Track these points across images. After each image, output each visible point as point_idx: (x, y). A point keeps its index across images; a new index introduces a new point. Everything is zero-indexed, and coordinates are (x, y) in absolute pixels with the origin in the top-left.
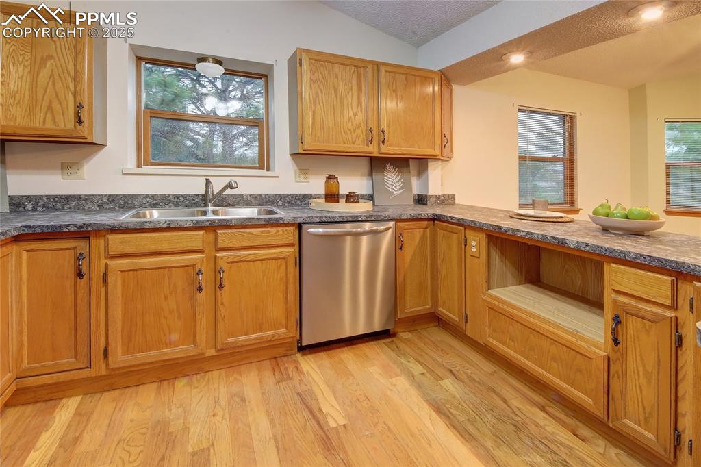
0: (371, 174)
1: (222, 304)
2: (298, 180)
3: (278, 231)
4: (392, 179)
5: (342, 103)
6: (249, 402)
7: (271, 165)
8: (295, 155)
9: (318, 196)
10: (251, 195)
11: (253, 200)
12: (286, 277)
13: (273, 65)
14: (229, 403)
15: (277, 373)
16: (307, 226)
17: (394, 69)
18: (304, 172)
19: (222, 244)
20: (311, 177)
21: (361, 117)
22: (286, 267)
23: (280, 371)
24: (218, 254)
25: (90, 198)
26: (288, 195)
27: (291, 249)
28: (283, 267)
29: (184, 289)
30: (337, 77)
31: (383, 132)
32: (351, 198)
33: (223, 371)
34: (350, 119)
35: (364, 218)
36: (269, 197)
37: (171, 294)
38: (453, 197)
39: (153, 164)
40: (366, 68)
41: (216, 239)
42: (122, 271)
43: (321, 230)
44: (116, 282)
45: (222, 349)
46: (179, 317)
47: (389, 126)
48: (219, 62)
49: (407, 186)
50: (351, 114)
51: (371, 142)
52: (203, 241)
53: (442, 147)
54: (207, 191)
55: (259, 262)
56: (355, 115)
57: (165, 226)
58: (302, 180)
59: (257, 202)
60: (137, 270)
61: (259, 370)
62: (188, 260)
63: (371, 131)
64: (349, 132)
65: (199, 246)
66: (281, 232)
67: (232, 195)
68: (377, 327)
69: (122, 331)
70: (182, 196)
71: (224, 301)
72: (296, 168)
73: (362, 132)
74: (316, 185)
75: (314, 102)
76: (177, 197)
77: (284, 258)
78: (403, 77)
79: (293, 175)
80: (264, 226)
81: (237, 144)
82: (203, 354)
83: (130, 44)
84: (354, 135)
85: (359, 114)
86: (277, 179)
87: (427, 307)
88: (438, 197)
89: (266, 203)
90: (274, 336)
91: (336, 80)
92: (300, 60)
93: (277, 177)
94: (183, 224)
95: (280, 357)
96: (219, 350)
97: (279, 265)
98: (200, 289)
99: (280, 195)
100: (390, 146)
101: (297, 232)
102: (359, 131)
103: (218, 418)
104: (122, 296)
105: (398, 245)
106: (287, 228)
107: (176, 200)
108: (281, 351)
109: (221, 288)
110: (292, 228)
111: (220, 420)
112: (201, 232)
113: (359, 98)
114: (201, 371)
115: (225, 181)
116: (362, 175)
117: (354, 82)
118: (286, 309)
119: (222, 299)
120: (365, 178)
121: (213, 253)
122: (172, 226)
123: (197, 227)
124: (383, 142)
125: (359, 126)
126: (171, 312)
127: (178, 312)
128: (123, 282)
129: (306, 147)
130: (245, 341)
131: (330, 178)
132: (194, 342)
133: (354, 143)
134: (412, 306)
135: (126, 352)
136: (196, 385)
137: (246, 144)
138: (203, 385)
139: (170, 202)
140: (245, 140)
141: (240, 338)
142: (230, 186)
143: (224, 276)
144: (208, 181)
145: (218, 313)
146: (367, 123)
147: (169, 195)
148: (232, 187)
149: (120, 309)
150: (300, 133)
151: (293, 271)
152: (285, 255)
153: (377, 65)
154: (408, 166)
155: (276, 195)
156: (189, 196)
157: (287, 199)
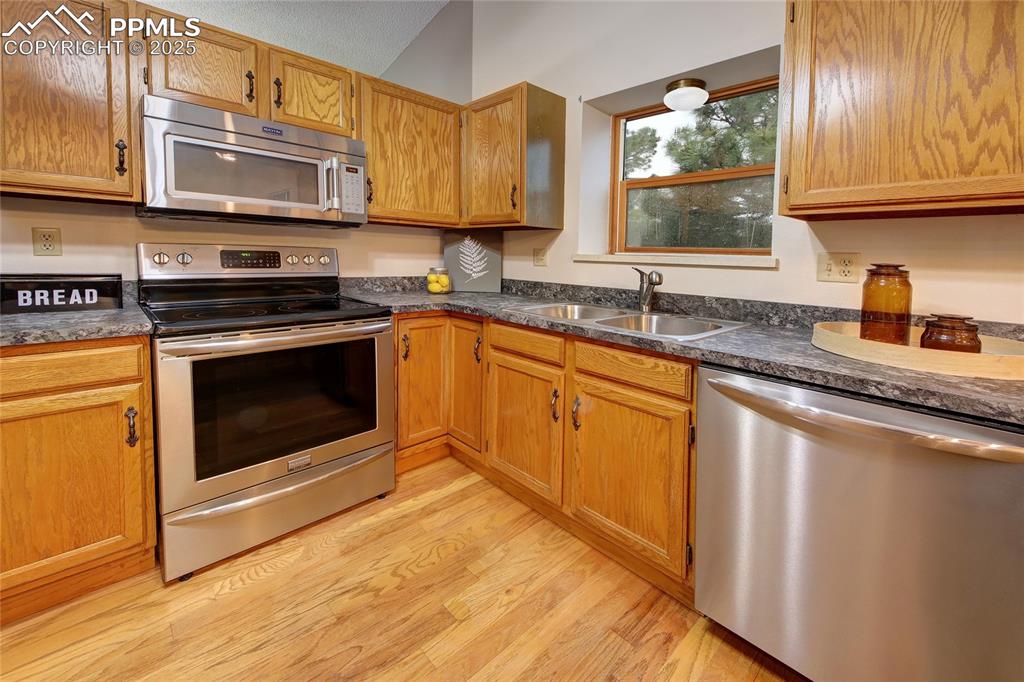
1: (578, 451)
2: (825, 276)
3: (657, 366)
6: (551, 616)
10: (717, 299)
11: (721, 309)
12: (670, 455)
14: (536, 594)
15: (633, 615)
18: (842, 259)
22: (670, 437)
23: (640, 619)
25: (548, 286)
26: (794, 307)
27: (681, 407)
28: (665, 435)
33: (588, 549)
36: (752, 306)
39: (627, 250)
41: (575, 352)
42: (499, 365)
45: (577, 516)
46: (538, 443)
55: (627, 410)
58: (836, 273)
59: (728, 313)
60: (508, 369)
61: (619, 589)
66: (662, 369)
70: (625, 291)
71: (580, 447)
72: (822, 250)
77: (667, 419)
79: (813, 266)
86: (773, 272)
89: (746, 316)
93: (775, 269)
95: (671, 598)
97: (658, 428)
98: (555, 416)
99: (775, 305)
103: (506, 599)
106: (674, 364)
109: (577, 426)
110: (683, 368)
111: (504, 603)
118: (668, 517)
119: (577, 444)
127: (538, 435)
129: (793, 200)
131: (880, 271)
135: (500, 456)
136: (546, 542)
138: (552, 546)
139: (613, 298)
141: (598, 516)
147: (611, 289)
150: (783, 173)
152: (670, 414)
155: (766, 303)
157: (793, 316)
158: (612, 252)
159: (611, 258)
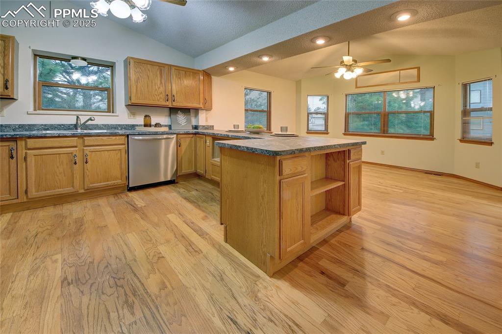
0: (170, 116)
1: (87, 170)
2: (130, 117)
3: (116, 138)
4: (181, 118)
5: (152, 83)
7: (114, 111)
8: (127, 106)
9: (140, 125)
10: (102, 125)
11: (104, 127)
12: (121, 158)
13: (115, 63)
16: (132, 136)
17: (179, 69)
18: (133, 114)
19: (86, 144)
20: (137, 116)
21: (162, 89)
22: (121, 154)
24: (85, 148)
25: (8, 126)
26: (124, 125)
27: (124, 146)
28: (119, 154)
29: (67, 163)
30: (149, 70)
31: (174, 96)
32: (157, 125)
34: (156, 90)
35: (161, 133)
36: (113, 126)
37: (60, 165)
38: (213, 126)
39: (43, 110)
40: (164, 67)
41: (84, 141)
42: (34, 155)
43: (141, 138)
44: (31, 160)
45: (88, 189)
46: (65, 175)
47: (177, 93)
48: (84, 59)
49: (189, 121)
50: (157, 87)
51: (168, 100)
52: (77, 142)
53: (205, 103)
54: (77, 122)
55: (107, 152)
56: (159, 88)
57: (57, 135)
58: (132, 117)
60: (42, 155)
62: (69, 150)
63: (167, 95)
64: (156, 96)
65: (75, 145)
66: (118, 139)
67: (91, 125)
68: (169, 179)
69: (35, 182)
70: (63, 125)
72: (129, 112)
73: (163, 96)
74: (139, 120)
75: (137, 81)
76: (60, 125)
77: (120, 150)
78: (184, 72)
79: (127, 115)
80: (109, 136)
81: (93, 100)
82: (78, 191)
83: (32, 50)
84: (159, 98)
85: (161, 88)
87: (192, 170)
88: (204, 126)
89: (111, 128)
90: (115, 183)
91: (148, 72)
92: (130, 62)
93: (118, 116)
94: (66, 135)
95: (119, 193)
96: (86, 190)
97: (117, 153)
98: (75, 163)
99: (119, 125)
100: (178, 102)
101: (126, 138)
102: (161, 96)
104: (35, 166)
105: (178, 145)
106: (121, 137)
107: (59, 127)
108: (119, 191)
109: (86, 162)
110: (124, 137)
112: (76, 138)
113: (161, 81)
114: (76, 200)
115: (88, 117)
116: (166, 116)
117: (158, 73)
118: (121, 172)
119: (87, 167)
120: (167, 117)
121: (82, 148)
122: (61, 135)
123: (73, 136)
124: (174, 101)
125: (161, 93)
126: (60, 173)
127: (64, 173)
128: (35, 160)
129: (133, 102)
130: (100, 185)
131: (146, 116)
132: (73, 186)
133: (158, 101)
134: (186, 170)
135: (37, 191)
137: (101, 100)
140: (100, 98)
141: (97, 184)
142: (90, 119)
143: (88, 158)
144: (78, 117)
145: (85, 174)
146: (165, 92)
147: (55, 125)
148: (92, 120)
149: (34, 172)
150: (129, 95)
151: (124, 156)
153: (171, 66)
154: (190, 112)
156: (67, 125)
157: (124, 127)
158: (35, 110)
159: (36, 112)
